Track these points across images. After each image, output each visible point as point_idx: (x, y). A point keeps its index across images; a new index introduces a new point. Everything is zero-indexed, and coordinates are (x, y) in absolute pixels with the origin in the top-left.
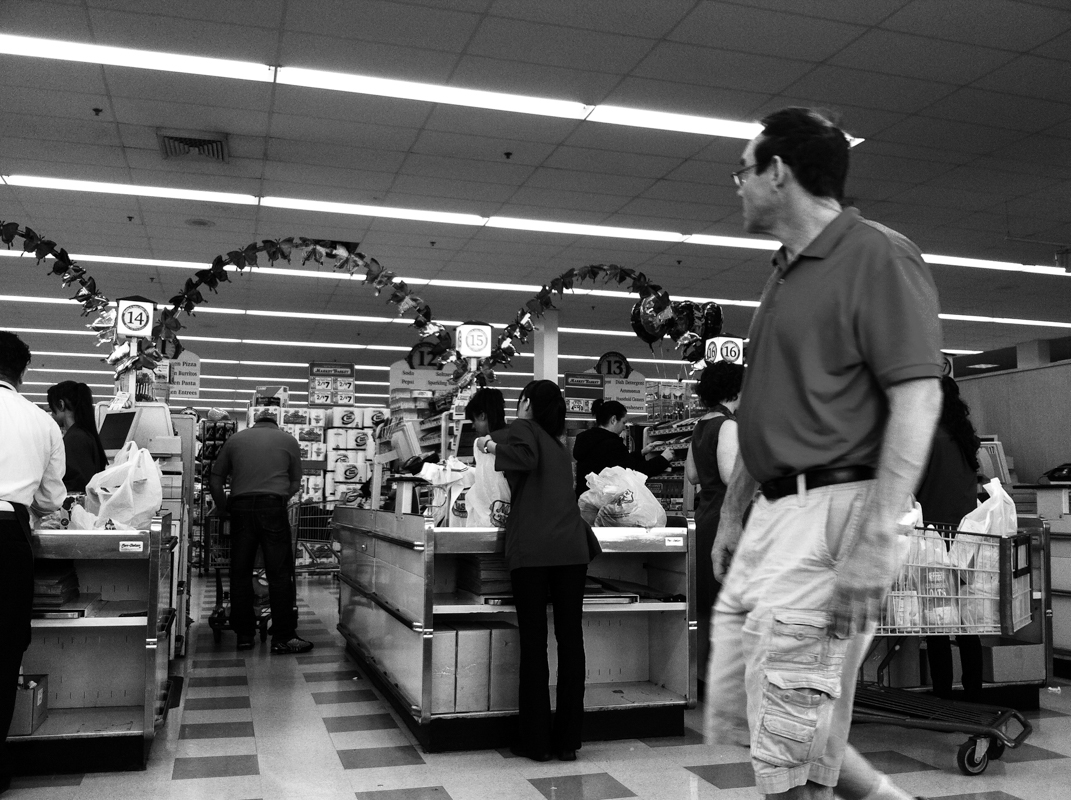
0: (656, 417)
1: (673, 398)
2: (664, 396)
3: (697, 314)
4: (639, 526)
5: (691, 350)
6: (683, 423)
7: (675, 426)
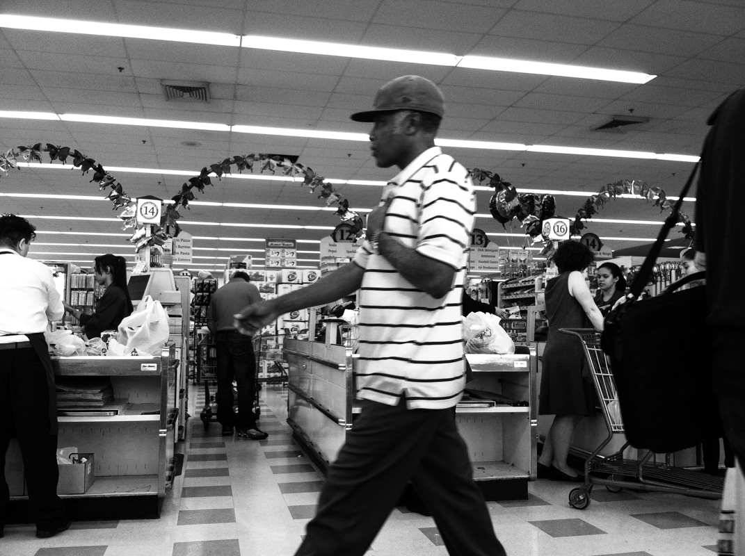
0: (507, 275)
1: (519, 261)
2: (513, 261)
3: (537, 202)
4: (495, 353)
5: (532, 228)
6: (527, 279)
7: (520, 282)
